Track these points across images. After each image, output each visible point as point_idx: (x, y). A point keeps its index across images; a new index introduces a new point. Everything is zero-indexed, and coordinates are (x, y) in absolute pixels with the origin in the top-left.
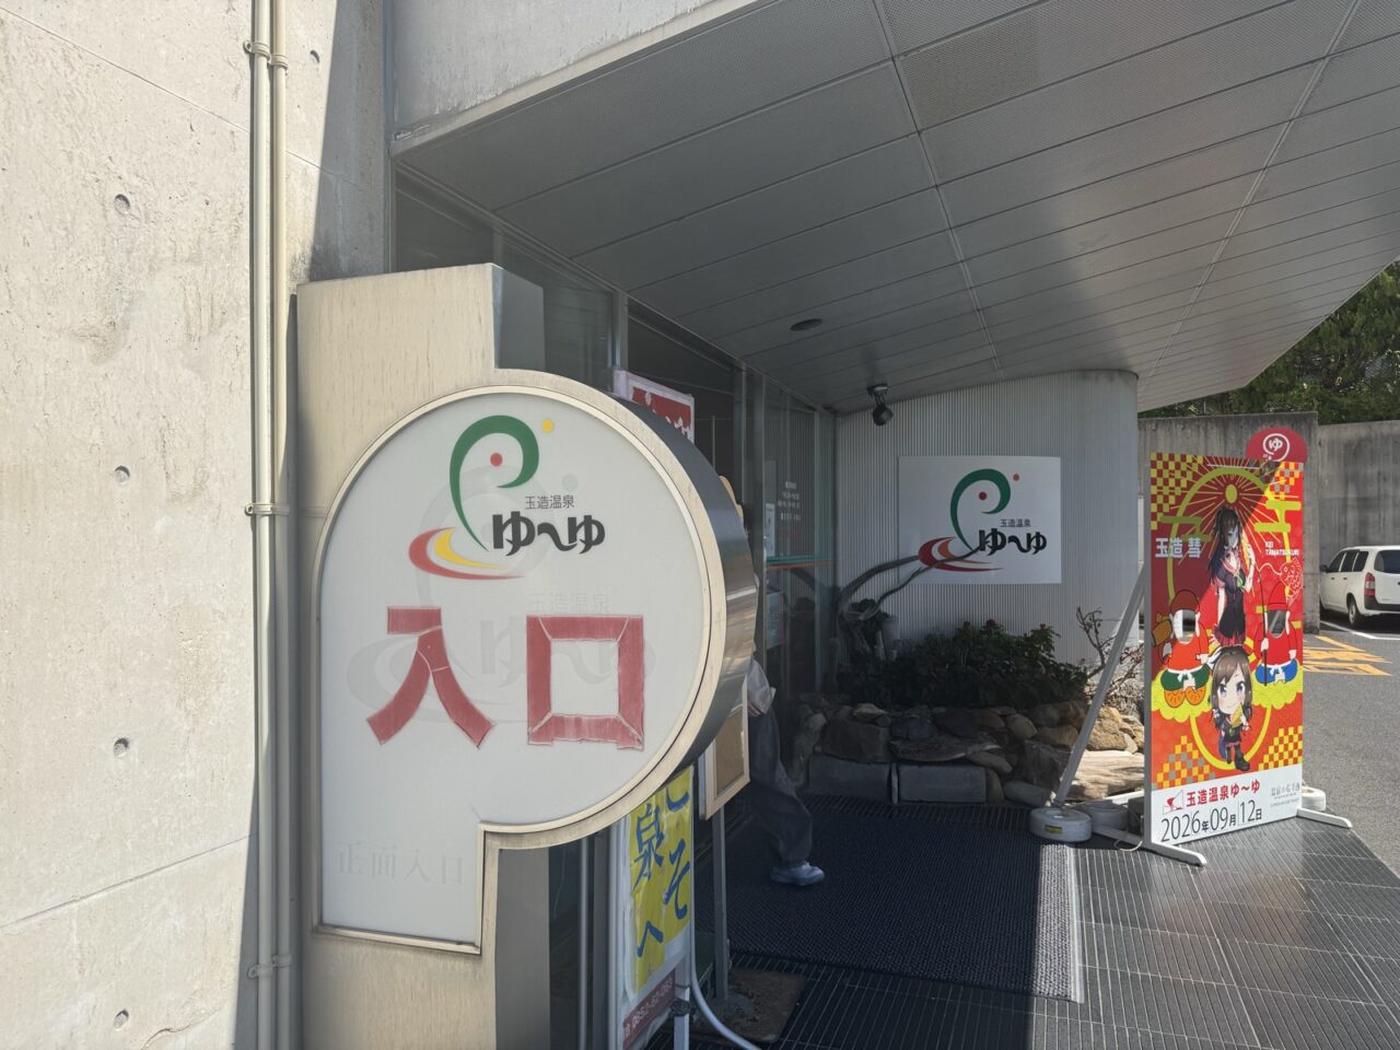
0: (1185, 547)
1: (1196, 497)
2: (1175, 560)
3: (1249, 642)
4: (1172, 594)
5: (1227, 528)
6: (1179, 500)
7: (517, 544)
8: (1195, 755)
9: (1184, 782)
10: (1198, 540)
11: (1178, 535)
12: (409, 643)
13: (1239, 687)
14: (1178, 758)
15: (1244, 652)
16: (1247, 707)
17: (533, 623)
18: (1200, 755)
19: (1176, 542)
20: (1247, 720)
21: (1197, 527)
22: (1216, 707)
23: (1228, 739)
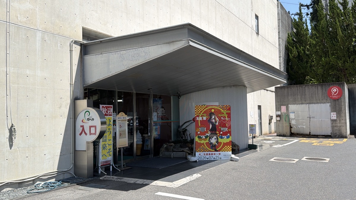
0: (203, 118)
1: (205, 111)
2: (200, 120)
3: (217, 132)
4: (200, 125)
5: (212, 116)
6: (201, 112)
7: (89, 120)
8: (205, 148)
9: (203, 152)
10: (205, 117)
11: (201, 117)
12: (82, 128)
13: (215, 139)
14: (201, 148)
15: (217, 134)
16: (217, 142)
17: (90, 126)
18: (206, 148)
19: (201, 118)
20: (217, 144)
21: (205, 116)
22: (210, 141)
23: (212, 146)
